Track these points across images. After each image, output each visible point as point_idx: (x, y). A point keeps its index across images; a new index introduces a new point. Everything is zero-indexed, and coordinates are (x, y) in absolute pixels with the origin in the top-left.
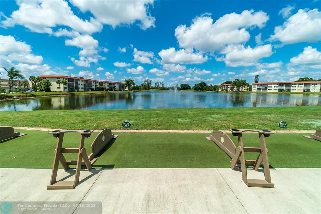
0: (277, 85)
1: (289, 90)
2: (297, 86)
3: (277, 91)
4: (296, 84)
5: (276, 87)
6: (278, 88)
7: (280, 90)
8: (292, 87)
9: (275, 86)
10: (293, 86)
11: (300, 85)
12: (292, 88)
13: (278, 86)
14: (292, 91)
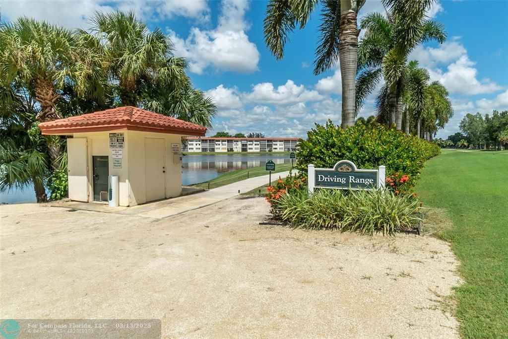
0: (199, 141)
1: (213, 150)
2: (220, 143)
3: (200, 151)
4: (219, 141)
5: (198, 145)
6: (200, 147)
7: (204, 150)
8: (216, 145)
9: (197, 143)
10: (216, 143)
11: (223, 143)
12: (216, 147)
13: (200, 143)
14: (216, 151)
